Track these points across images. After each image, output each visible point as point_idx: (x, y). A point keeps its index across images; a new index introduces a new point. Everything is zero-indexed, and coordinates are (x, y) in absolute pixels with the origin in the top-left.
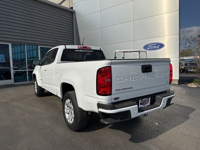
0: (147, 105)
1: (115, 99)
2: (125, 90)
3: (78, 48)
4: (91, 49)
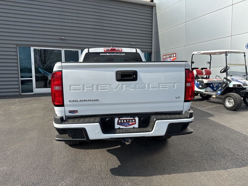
0: (132, 127)
1: (70, 112)
2: (85, 102)
3: (104, 51)
4: (122, 51)
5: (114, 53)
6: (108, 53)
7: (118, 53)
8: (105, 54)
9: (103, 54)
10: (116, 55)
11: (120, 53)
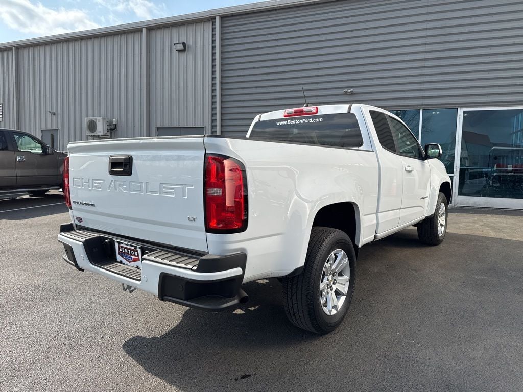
1: (77, 219)
3: (285, 116)
4: (317, 113)
5: (301, 119)
6: (291, 120)
7: (309, 118)
8: (285, 123)
9: (281, 123)
10: (304, 122)
11: (313, 117)
